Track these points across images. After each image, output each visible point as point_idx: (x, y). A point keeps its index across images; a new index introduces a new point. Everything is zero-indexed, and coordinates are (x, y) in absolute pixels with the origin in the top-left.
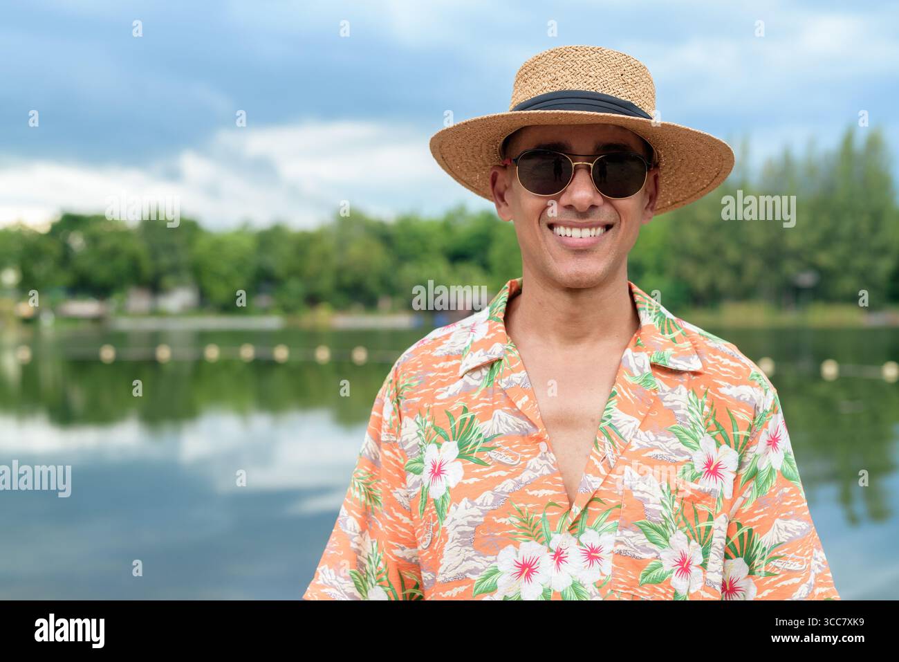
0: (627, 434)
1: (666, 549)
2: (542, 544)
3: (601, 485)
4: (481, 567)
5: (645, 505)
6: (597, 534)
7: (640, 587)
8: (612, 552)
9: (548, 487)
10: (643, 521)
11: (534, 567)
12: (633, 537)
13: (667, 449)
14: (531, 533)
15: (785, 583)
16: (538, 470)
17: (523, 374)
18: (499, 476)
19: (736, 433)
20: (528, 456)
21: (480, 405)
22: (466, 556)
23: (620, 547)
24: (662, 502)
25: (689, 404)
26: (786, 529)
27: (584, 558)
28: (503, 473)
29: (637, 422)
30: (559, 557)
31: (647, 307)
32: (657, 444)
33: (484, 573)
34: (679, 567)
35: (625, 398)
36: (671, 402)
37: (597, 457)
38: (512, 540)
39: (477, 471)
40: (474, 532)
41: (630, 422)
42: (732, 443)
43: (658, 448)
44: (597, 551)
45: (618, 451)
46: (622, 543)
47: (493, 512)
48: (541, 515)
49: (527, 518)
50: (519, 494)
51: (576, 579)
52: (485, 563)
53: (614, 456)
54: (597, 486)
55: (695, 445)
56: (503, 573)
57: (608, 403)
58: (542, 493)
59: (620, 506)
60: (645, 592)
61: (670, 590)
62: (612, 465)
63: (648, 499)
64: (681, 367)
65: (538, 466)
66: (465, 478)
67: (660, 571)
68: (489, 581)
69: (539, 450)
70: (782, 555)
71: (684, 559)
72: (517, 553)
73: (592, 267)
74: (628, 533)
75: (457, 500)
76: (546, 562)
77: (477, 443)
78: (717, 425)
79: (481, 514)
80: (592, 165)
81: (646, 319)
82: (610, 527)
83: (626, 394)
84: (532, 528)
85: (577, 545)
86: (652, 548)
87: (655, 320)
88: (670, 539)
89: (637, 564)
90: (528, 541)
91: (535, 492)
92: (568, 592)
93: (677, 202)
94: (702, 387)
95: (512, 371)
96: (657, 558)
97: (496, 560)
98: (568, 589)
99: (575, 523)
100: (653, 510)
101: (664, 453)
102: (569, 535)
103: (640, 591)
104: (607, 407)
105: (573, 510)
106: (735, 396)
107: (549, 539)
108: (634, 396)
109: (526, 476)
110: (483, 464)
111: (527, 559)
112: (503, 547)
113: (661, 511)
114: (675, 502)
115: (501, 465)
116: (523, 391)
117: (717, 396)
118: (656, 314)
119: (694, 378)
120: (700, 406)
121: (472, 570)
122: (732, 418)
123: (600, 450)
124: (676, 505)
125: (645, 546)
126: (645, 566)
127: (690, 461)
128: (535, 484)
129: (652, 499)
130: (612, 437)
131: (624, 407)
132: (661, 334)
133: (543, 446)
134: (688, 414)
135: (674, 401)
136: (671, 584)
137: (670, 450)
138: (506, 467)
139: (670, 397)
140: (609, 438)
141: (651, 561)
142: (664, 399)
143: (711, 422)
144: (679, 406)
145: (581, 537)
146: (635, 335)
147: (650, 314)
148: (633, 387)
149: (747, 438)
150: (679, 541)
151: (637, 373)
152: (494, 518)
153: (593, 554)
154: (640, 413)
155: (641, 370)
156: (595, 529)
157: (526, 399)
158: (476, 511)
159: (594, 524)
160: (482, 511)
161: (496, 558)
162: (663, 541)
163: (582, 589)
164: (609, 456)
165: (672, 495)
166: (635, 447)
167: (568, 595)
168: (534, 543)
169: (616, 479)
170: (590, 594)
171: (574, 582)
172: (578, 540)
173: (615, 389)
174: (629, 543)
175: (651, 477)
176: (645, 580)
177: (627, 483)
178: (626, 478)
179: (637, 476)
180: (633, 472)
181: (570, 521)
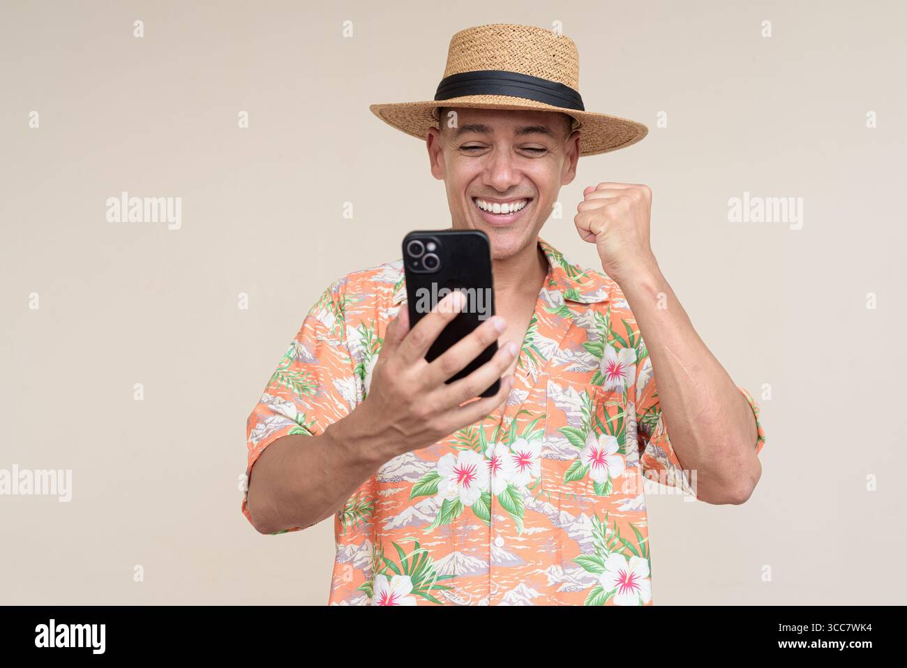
0: (548, 354)
1: (583, 449)
2: (479, 452)
3: (527, 398)
4: (420, 471)
5: (567, 414)
6: (526, 441)
7: (564, 485)
8: (540, 457)
10: (565, 427)
11: (471, 474)
12: (557, 442)
14: (469, 443)
19: (631, 335)
22: (406, 461)
23: (547, 452)
24: (582, 409)
25: (597, 322)
27: (516, 464)
29: (556, 344)
30: (494, 463)
31: (553, 253)
32: (574, 358)
33: (424, 477)
34: (594, 460)
35: (545, 324)
36: (583, 323)
37: (523, 374)
38: (452, 449)
41: (549, 344)
42: (629, 344)
43: (575, 362)
44: (527, 457)
45: (540, 368)
46: (548, 448)
48: (478, 427)
51: (511, 483)
52: (426, 470)
53: (537, 373)
54: (524, 399)
56: (443, 478)
57: (529, 328)
59: (545, 416)
60: (569, 488)
61: (589, 482)
62: (535, 380)
63: (570, 408)
64: (590, 301)
67: (581, 468)
68: (429, 484)
72: (456, 461)
74: (552, 439)
76: (482, 467)
78: (614, 334)
81: (554, 263)
82: (537, 435)
83: (545, 321)
84: (470, 439)
85: (510, 452)
86: (574, 449)
87: (561, 265)
88: (587, 440)
89: (563, 465)
90: (466, 450)
92: (504, 495)
96: (577, 458)
97: (436, 466)
98: (504, 492)
99: (507, 432)
100: (575, 417)
101: (580, 366)
103: (565, 488)
104: (529, 331)
105: (504, 421)
107: (485, 448)
108: (552, 323)
111: (466, 466)
112: (444, 455)
113: (581, 418)
114: (593, 407)
118: (561, 260)
120: (606, 321)
121: (411, 473)
122: (627, 325)
123: (524, 367)
124: (595, 409)
125: (568, 449)
126: (568, 467)
127: (598, 368)
129: (573, 408)
130: (534, 356)
131: (545, 331)
132: (567, 276)
134: (596, 330)
135: (586, 321)
136: (591, 477)
137: (584, 362)
139: (582, 320)
140: (532, 358)
141: (573, 461)
142: (578, 322)
144: (589, 325)
145: (512, 446)
146: (547, 278)
147: (557, 260)
148: (551, 316)
151: (553, 306)
153: (524, 460)
154: (560, 337)
155: (557, 303)
156: (525, 438)
159: (523, 434)
161: (436, 464)
162: (581, 443)
163: (516, 491)
164: (532, 371)
165: (590, 402)
166: (556, 364)
167: (504, 498)
168: (471, 451)
169: (540, 393)
170: (524, 495)
171: (508, 486)
172: (510, 449)
173: (535, 316)
174: (554, 447)
175: (571, 388)
176: (569, 478)
177: (549, 395)
178: (549, 391)
179: (558, 389)
180: (554, 385)
181: (503, 430)
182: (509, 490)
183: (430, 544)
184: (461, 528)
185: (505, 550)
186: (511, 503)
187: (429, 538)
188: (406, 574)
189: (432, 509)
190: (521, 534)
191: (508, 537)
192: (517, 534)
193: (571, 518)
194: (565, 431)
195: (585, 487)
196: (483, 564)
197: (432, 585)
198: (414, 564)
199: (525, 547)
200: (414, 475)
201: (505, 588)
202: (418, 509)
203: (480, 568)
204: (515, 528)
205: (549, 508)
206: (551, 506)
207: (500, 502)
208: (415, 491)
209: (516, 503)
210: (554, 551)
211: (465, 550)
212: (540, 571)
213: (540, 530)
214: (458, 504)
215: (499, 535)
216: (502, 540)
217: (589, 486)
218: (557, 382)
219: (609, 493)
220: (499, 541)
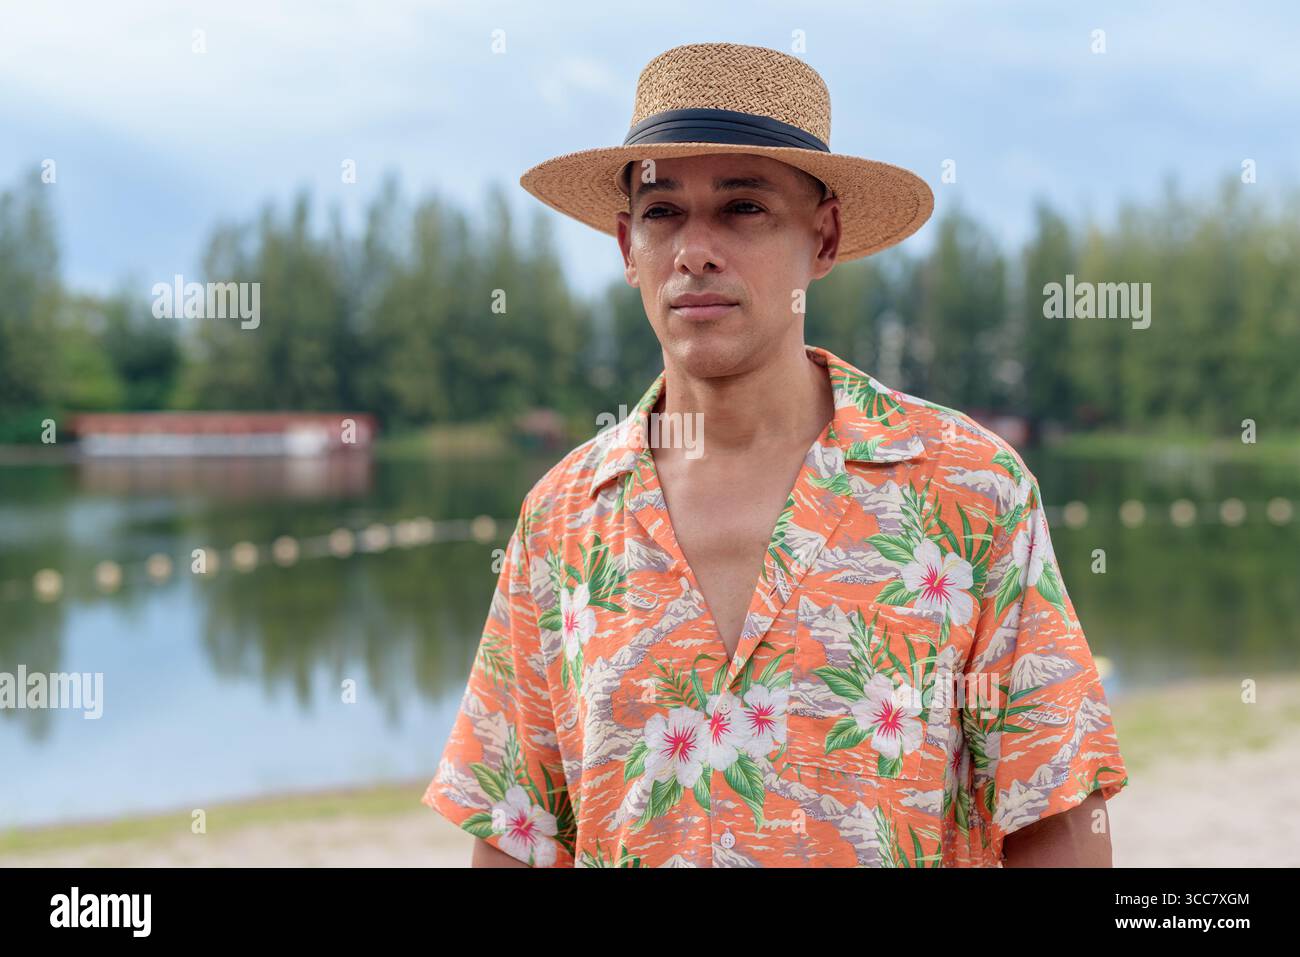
0: (807, 556)
1: (859, 701)
2: (696, 709)
3: (772, 626)
4: (627, 743)
5: (828, 647)
6: (765, 689)
7: (826, 757)
8: (786, 712)
9: (696, 636)
10: (824, 667)
11: (688, 741)
12: (811, 690)
13: (863, 568)
14: (680, 696)
15: (1042, 742)
16: (682, 614)
17: (657, 491)
19: (969, 537)
20: (668, 599)
21: (614, 534)
22: (608, 733)
23: (797, 705)
24: (851, 638)
25: (904, 502)
26: (1044, 669)
27: (751, 724)
28: (638, 621)
29: (822, 540)
30: (718, 724)
31: (847, 382)
32: (848, 563)
33: (632, 751)
34: (882, 722)
35: (808, 507)
36: (874, 504)
37: (764, 589)
38: (658, 707)
39: (613, 620)
40: (610, 701)
41: (812, 540)
42: (963, 551)
43: (849, 567)
44: (766, 713)
45: (794, 580)
46: (797, 699)
47: (633, 672)
48: (689, 673)
49: (673, 677)
50: (662, 645)
51: (743, 753)
52: (633, 741)
53: (789, 587)
54: (767, 628)
55: (906, 556)
56: (650, 751)
57: (781, 515)
58: (689, 643)
59: (792, 650)
60: (834, 762)
61: (871, 755)
62: (786, 599)
63: (832, 638)
64: (891, 459)
65: (680, 609)
66: (597, 631)
67: (854, 729)
68: (638, 761)
69: (680, 590)
70: (1038, 703)
71: (888, 712)
72: (667, 724)
74: (804, 685)
75: (590, 659)
76: (704, 731)
77: (612, 583)
78: (942, 525)
79: (617, 676)
81: (843, 401)
82: (780, 680)
83: (807, 503)
84: (680, 690)
85: (742, 706)
86: (839, 701)
87: (858, 399)
88: (865, 686)
89: (822, 725)
90: (679, 707)
91: (680, 644)
92: (734, 770)
94: (923, 477)
95: (644, 489)
96: (847, 714)
97: (643, 734)
98: (734, 766)
99: (739, 678)
100: (839, 651)
101: (857, 573)
102: (730, 694)
103: (827, 761)
104: (779, 521)
105: (735, 662)
106: (970, 485)
107: (705, 703)
108: (819, 504)
109: (666, 623)
110: (618, 610)
111: (680, 730)
112: (649, 717)
114: (874, 637)
115: (636, 612)
116: (656, 514)
117: (943, 487)
118: (860, 390)
119: (914, 467)
120: (918, 503)
121: (617, 749)
122: (964, 516)
123: (768, 580)
125: (829, 700)
126: (830, 727)
127: (897, 578)
129: (838, 637)
130: (785, 561)
131: (805, 520)
132: (865, 418)
133: (684, 583)
135: (879, 502)
136: (873, 747)
137: (867, 568)
138: (642, 613)
139: (873, 497)
140: (782, 564)
141: (839, 719)
142: (866, 502)
143: (934, 522)
144: (884, 509)
145: (746, 698)
146: (827, 426)
147: (850, 393)
148: (819, 493)
149: (985, 544)
150: (879, 689)
151: (825, 475)
152: (632, 680)
153: (762, 717)
154: (829, 529)
155: (831, 469)
156: (763, 684)
157: (660, 522)
158: (612, 673)
159: (761, 678)
160: (618, 671)
161: (643, 731)
162: (855, 691)
163: (751, 764)
164: (781, 588)
165: (867, 627)
166: (817, 570)
167: (734, 774)
168: (686, 709)
169: (789, 615)
170: (763, 770)
171: (740, 756)
172: (743, 700)
173: (791, 497)
174: (807, 699)
175: (834, 605)
176: (832, 745)
177: (801, 619)
178: (800, 612)
179: (816, 608)
180: (811, 603)
181: (732, 676)
182: (743, 762)
183: (641, 848)
185: (738, 852)
186: (743, 781)
187: (640, 839)
189: (639, 798)
190: (760, 827)
191: (741, 833)
192: (755, 829)
193: (842, 807)
194: (823, 674)
195: (864, 762)
199: (766, 848)
200: (622, 750)
202: (629, 799)
204: (752, 819)
205: (797, 790)
206: (803, 787)
207: (728, 781)
208: (626, 774)
209: (751, 782)
210: (809, 856)
211: (686, 852)
213: (787, 822)
214: (675, 786)
215: (727, 829)
216: (733, 837)
217: (872, 762)
218: (817, 600)
219: (896, 775)
220: (728, 839)
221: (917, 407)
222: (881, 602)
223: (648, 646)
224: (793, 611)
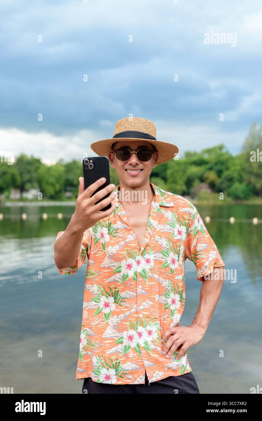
0: (155, 226)
1: (168, 257)
2: (133, 259)
4: (116, 265)
5: (162, 246)
7: (161, 269)
8: (153, 260)
9: (134, 243)
10: (161, 250)
11: (131, 266)
12: (159, 255)
14: (130, 256)
16: (130, 239)
17: (124, 211)
18: (120, 240)
19: (185, 222)
20: (127, 235)
21: (113, 220)
22: (111, 262)
23: (156, 258)
24: (167, 244)
25: (172, 215)
26: (202, 246)
27: (145, 262)
28: (121, 239)
29: (157, 222)
30: (138, 262)
31: (157, 189)
32: (164, 228)
33: (117, 267)
34: (172, 262)
37: (147, 233)
38: (125, 258)
39: (114, 239)
40: (113, 256)
41: (155, 222)
43: (164, 229)
44: (149, 260)
45: (153, 231)
46: (156, 257)
47: (119, 250)
48: (132, 251)
49: (129, 252)
50: (126, 245)
52: (118, 265)
53: (152, 233)
54: (148, 241)
55: (174, 227)
56: (123, 267)
57: (149, 218)
58: (132, 245)
59: (155, 247)
60: (163, 270)
62: (151, 235)
63: (163, 244)
64: (168, 206)
65: (130, 237)
66: (110, 240)
67: (167, 263)
68: (119, 269)
69: (130, 233)
70: (201, 254)
71: (173, 260)
72: (126, 262)
73: (137, 181)
74: (157, 254)
75: (108, 246)
76: (134, 264)
77: (113, 231)
78: (179, 220)
79: (115, 251)
80: (136, 152)
81: (157, 193)
82: (152, 253)
83: (153, 215)
85: (144, 259)
86: (164, 257)
87: (159, 193)
88: (169, 254)
89: (161, 262)
90: (129, 258)
91: (130, 245)
92: (142, 272)
93: (165, 161)
94: (175, 210)
95: (121, 210)
96: (166, 260)
97: (120, 264)
99: (143, 252)
100: (164, 247)
101: (166, 230)
102: (141, 256)
103: (161, 270)
105: (142, 249)
106: (184, 211)
107: (135, 258)
108: (156, 215)
109: (127, 240)
110: (115, 237)
111: (129, 264)
112: (122, 260)
113: (166, 247)
115: (120, 237)
116: (125, 216)
117: (179, 212)
118: (159, 191)
119: (172, 208)
120: (175, 216)
122: (184, 218)
123: (148, 231)
124: (171, 245)
125: (162, 257)
126: (163, 263)
127: (173, 231)
128: (130, 243)
129: (164, 244)
131: (153, 218)
132: (161, 197)
133: (132, 232)
134: (172, 218)
135: (168, 215)
136: (170, 267)
137: (168, 229)
138: (121, 238)
139: (166, 214)
140: (150, 228)
141: (164, 261)
144: (169, 217)
145: (144, 257)
146: (154, 198)
148: (155, 212)
149: (188, 223)
150: (172, 255)
151: (156, 208)
152: (119, 252)
154: (159, 220)
156: (148, 254)
157: (126, 218)
158: (113, 250)
159: (148, 252)
162: (167, 255)
163: (146, 271)
164: (150, 233)
165: (169, 242)
166: (158, 229)
168: (131, 259)
169: (153, 239)
170: (148, 272)
171: (143, 269)
173: (150, 214)
174: (158, 257)
175: (163, 237)
176: (163, 267)
177: (156, 240)
178: (156, 239)
179: (159, 238)
180: (158, 236)
181: (141, 252)
183: (120, 288)
184: (128, 283)
185: (142, 290)
186: (144, 274)
187: (119, 286)
188: (112, 296)
189: (120, 277)
190: (147, 284)
191: (143, 286)
192: (146, 285)
193: (163, 280)
195: (168, 270)
196: (135, 294)
197: (120, 300)
198: (115, 294)
199: (148, 289)
200: (114, 266)
201: (142, 301)
202: (116, 277)
203: (134, 295)
204: (145, 282)
205: (156, 276)
206: (157, 275)
207: (141, 274)
208: (114, 271)
209: (146, 275)
211: (130, 290)
212: (153, 296)
213: (153, 283)
214: (127, 276)
216: (141, 286)
217: (170, 270)
218: (159, 236)
219: (174, 273)
220: (140, 287)
221: (171, 195)
222: (171, 236)
223: (123, 245)
224: (154, 238)
